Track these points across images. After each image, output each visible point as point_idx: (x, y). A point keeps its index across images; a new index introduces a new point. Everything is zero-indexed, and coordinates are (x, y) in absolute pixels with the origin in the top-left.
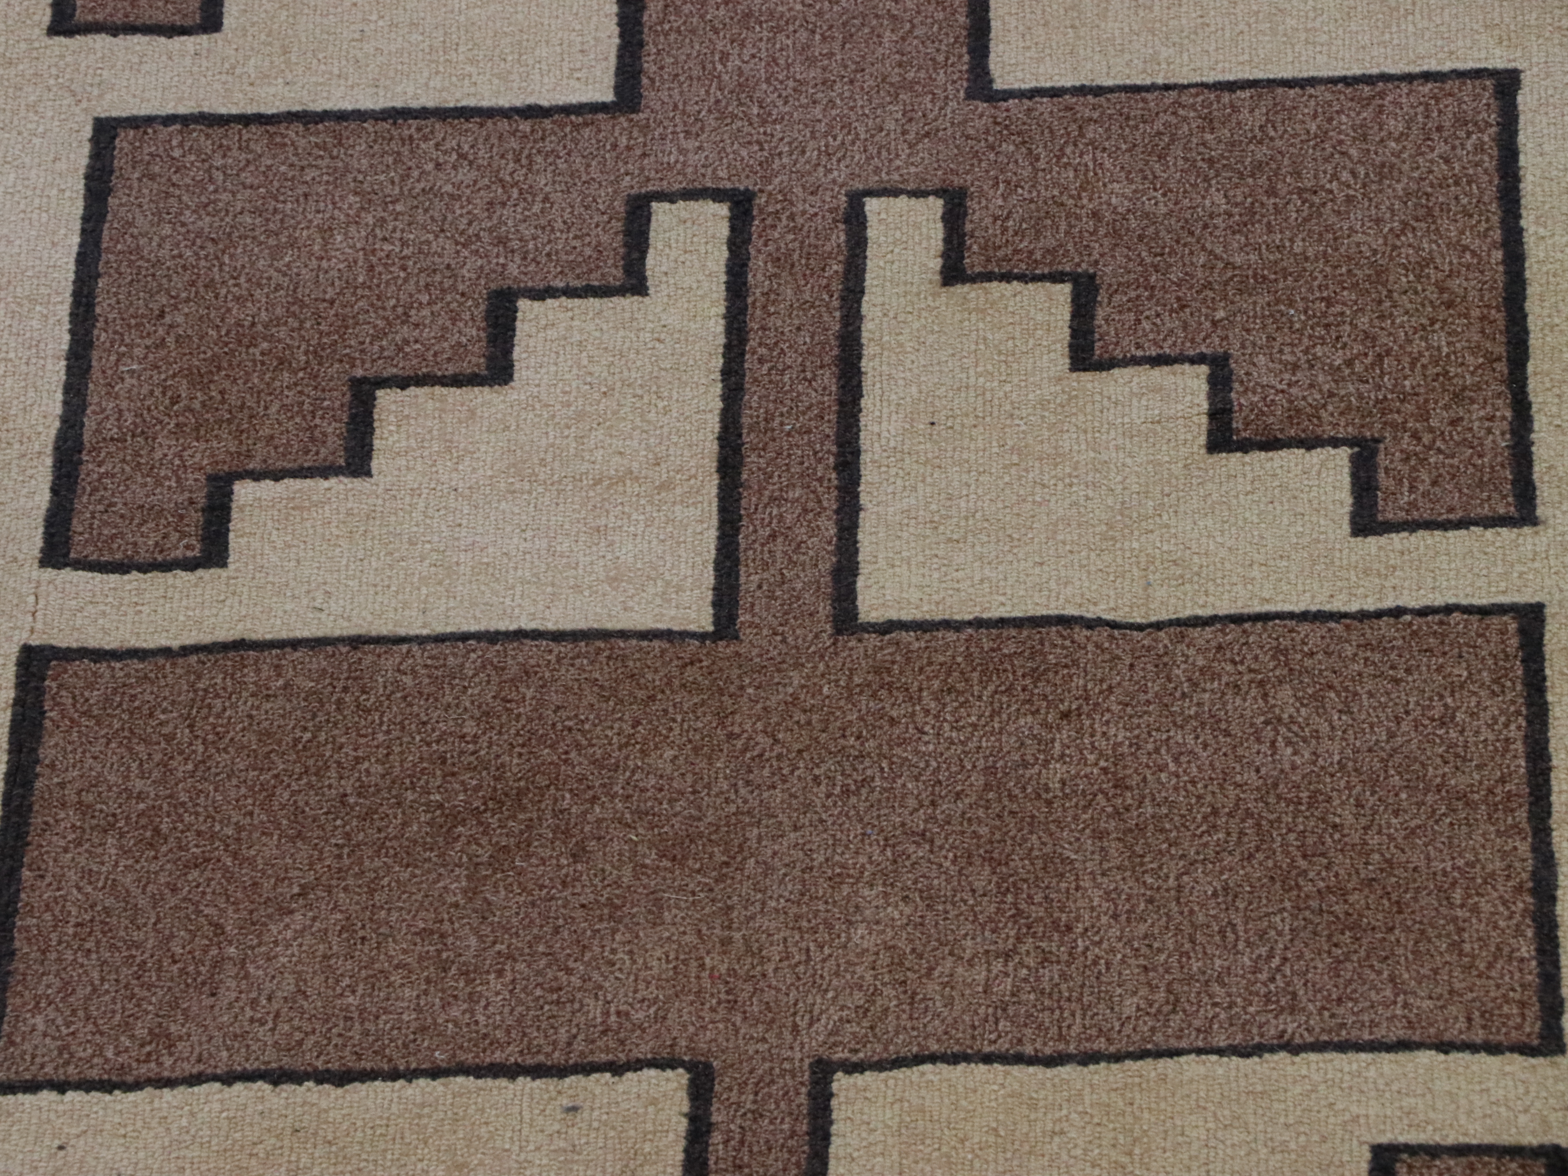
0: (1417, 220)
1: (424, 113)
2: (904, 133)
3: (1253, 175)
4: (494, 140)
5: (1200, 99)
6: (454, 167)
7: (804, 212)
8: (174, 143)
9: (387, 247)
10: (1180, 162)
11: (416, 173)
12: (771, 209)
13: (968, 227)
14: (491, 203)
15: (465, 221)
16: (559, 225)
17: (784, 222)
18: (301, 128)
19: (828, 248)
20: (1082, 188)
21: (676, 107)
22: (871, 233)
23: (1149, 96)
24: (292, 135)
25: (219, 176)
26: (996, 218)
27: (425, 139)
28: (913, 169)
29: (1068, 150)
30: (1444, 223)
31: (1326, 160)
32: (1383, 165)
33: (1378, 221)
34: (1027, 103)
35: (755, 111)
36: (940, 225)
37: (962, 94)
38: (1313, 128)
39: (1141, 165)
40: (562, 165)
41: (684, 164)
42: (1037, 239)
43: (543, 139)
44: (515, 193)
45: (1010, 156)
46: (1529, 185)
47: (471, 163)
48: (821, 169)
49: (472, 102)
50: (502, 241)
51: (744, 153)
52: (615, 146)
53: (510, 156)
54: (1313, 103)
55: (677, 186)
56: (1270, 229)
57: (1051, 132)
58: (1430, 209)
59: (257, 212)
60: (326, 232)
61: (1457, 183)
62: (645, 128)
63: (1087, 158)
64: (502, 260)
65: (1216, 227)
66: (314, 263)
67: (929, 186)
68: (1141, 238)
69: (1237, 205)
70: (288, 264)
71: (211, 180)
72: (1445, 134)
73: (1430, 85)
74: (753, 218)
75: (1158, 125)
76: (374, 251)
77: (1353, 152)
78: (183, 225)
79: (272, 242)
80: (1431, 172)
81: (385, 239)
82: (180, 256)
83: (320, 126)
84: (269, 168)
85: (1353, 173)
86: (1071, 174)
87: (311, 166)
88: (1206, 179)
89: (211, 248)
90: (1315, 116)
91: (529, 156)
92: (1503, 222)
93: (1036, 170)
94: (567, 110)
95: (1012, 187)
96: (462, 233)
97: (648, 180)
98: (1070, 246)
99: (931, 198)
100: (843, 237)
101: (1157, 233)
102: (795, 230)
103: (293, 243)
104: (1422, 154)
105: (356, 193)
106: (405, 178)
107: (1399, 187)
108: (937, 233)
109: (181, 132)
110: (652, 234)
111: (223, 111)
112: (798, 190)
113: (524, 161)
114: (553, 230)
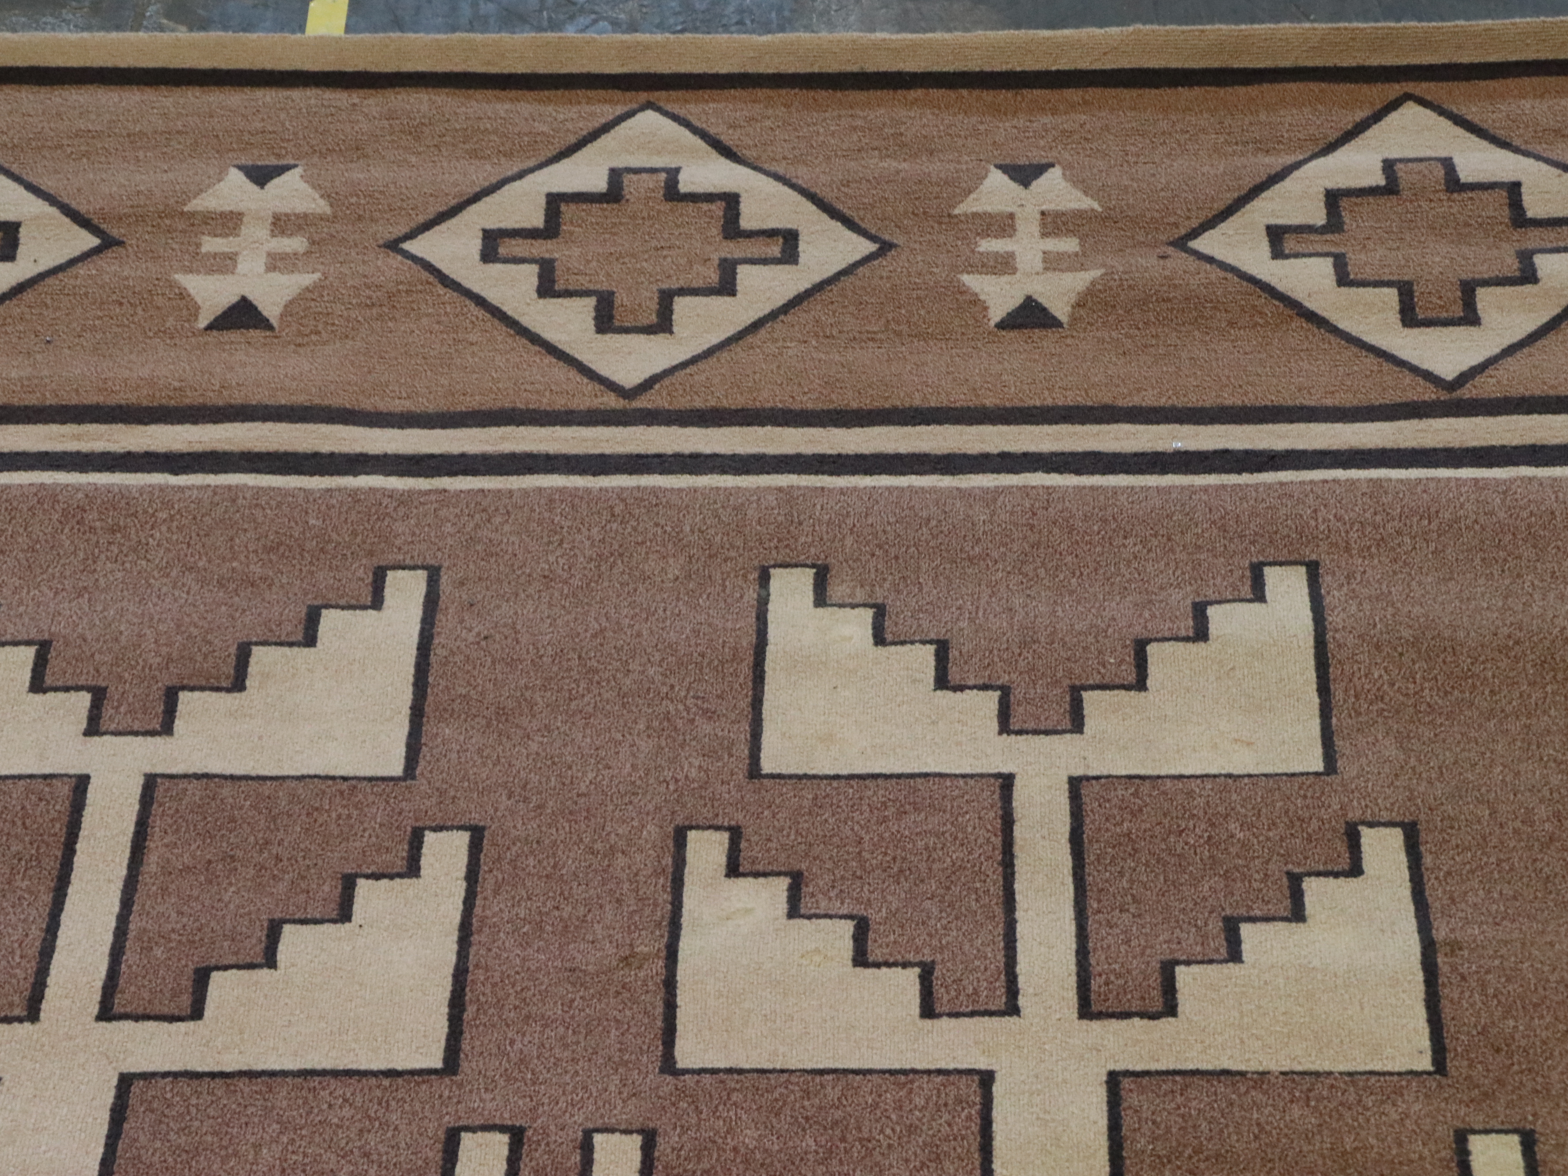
0: (931, 1161)
1: (323, 1073)
2: (620, 1093)
3: (832, 1128)
4: (366, 1090)
5: (802, 1079)
6: (341, 1107)
7: (556, 1141)
8: (168, 1089)
9: (294, 1157)
10: (788, 1118)
11: (316, 1111)
12: (535, 1139)
13: (656, 1154)
14: (361, 1131)
15: (344, 1141)
16: (403, 1145)
17: (543, 1147)
18: (247, 1081)
19: (569, 1165)
20: (728, 1132)
21: (480, 1072)
22: (596, 1156)
23: (771, 1076)
24: (241, 1085)
25: (193, 1111)
26: (673, 1149)
27: (324, 1089)
28: (624, 1117)
29: (721, 1108)
30: (947, 1164)
31: (877, 1121)
32: (911, 1125)
33: (907, 1161)
34: (696, 1077)
35: (529, 1076)
36: (639, 1153)
37: (657, 1070)
38: (870, 1101)
39: (764, 1119)
40: (407, 1107)
41: (483, 1109)
42: (699, 1162)
43: (397, 1090)
44: (377, 1124)
45: (684, 1110)
46: (999, 1142)
47: (351, 1105)
48: (568, 1115)
49: (354, 1066)
50: (366, 1155)
51: (521, 1103)
52: (441, 1096)
53: (376, 1100)
54: (870, 1085)
55: (477, 1123)
56: (841, 1162)
57: (711, 1096)
58: (938, 1155)
59: (215, 1133)
60: (257, 1147)
61: (955, 1139)
62: (460, 1086)
63: (732, 1113)
64: (365, 1167)
65: (808, 1160)
66: (248, 1166)
67: (634, 1127)
68: (762, 1165)
69: (821, 1146)
70: (232, 1168)
71: (189, 1113)
72: (949, 1108)
73: (941, 1077)
74: (523, 1144)
75: (776, 1095)
76: (286, 1160)
77: (894, 1117)
78: (168, 1141)
79: (223, 1153)
80: (939, 1131)
81: (293, 1152)
82: (165, 1161)
83: (259, 1080)
84: (225, 1105)
85: (893, 1130)
86: (721, 1123)
87: (251, 1105)
88: (804, 1130)
89: (184, 1156)
90: (871, 1093)
91: (387, 1101)
92: (982, 1164)
93: (700, 1119)
94: (413, 1073)
95: (685, 1130)
96: (342, 1149)
97: (460, 1118)
98: (718, 1169)
99: (635, 1135)
100: (578, 1158)
101: (772, 1162)
102: (551, 1152)
103: (236, 1154)
104: (934, 1120)
105: (278, 1123)
106: (308, 1114)
107: (920, 1140)
108: (637, 1157)
109: (172, 1082)
110: (460, 1153)
111: (200, 1069)
112: (552, 1127)
113: (384, 1104)
114: (399, 1148)
